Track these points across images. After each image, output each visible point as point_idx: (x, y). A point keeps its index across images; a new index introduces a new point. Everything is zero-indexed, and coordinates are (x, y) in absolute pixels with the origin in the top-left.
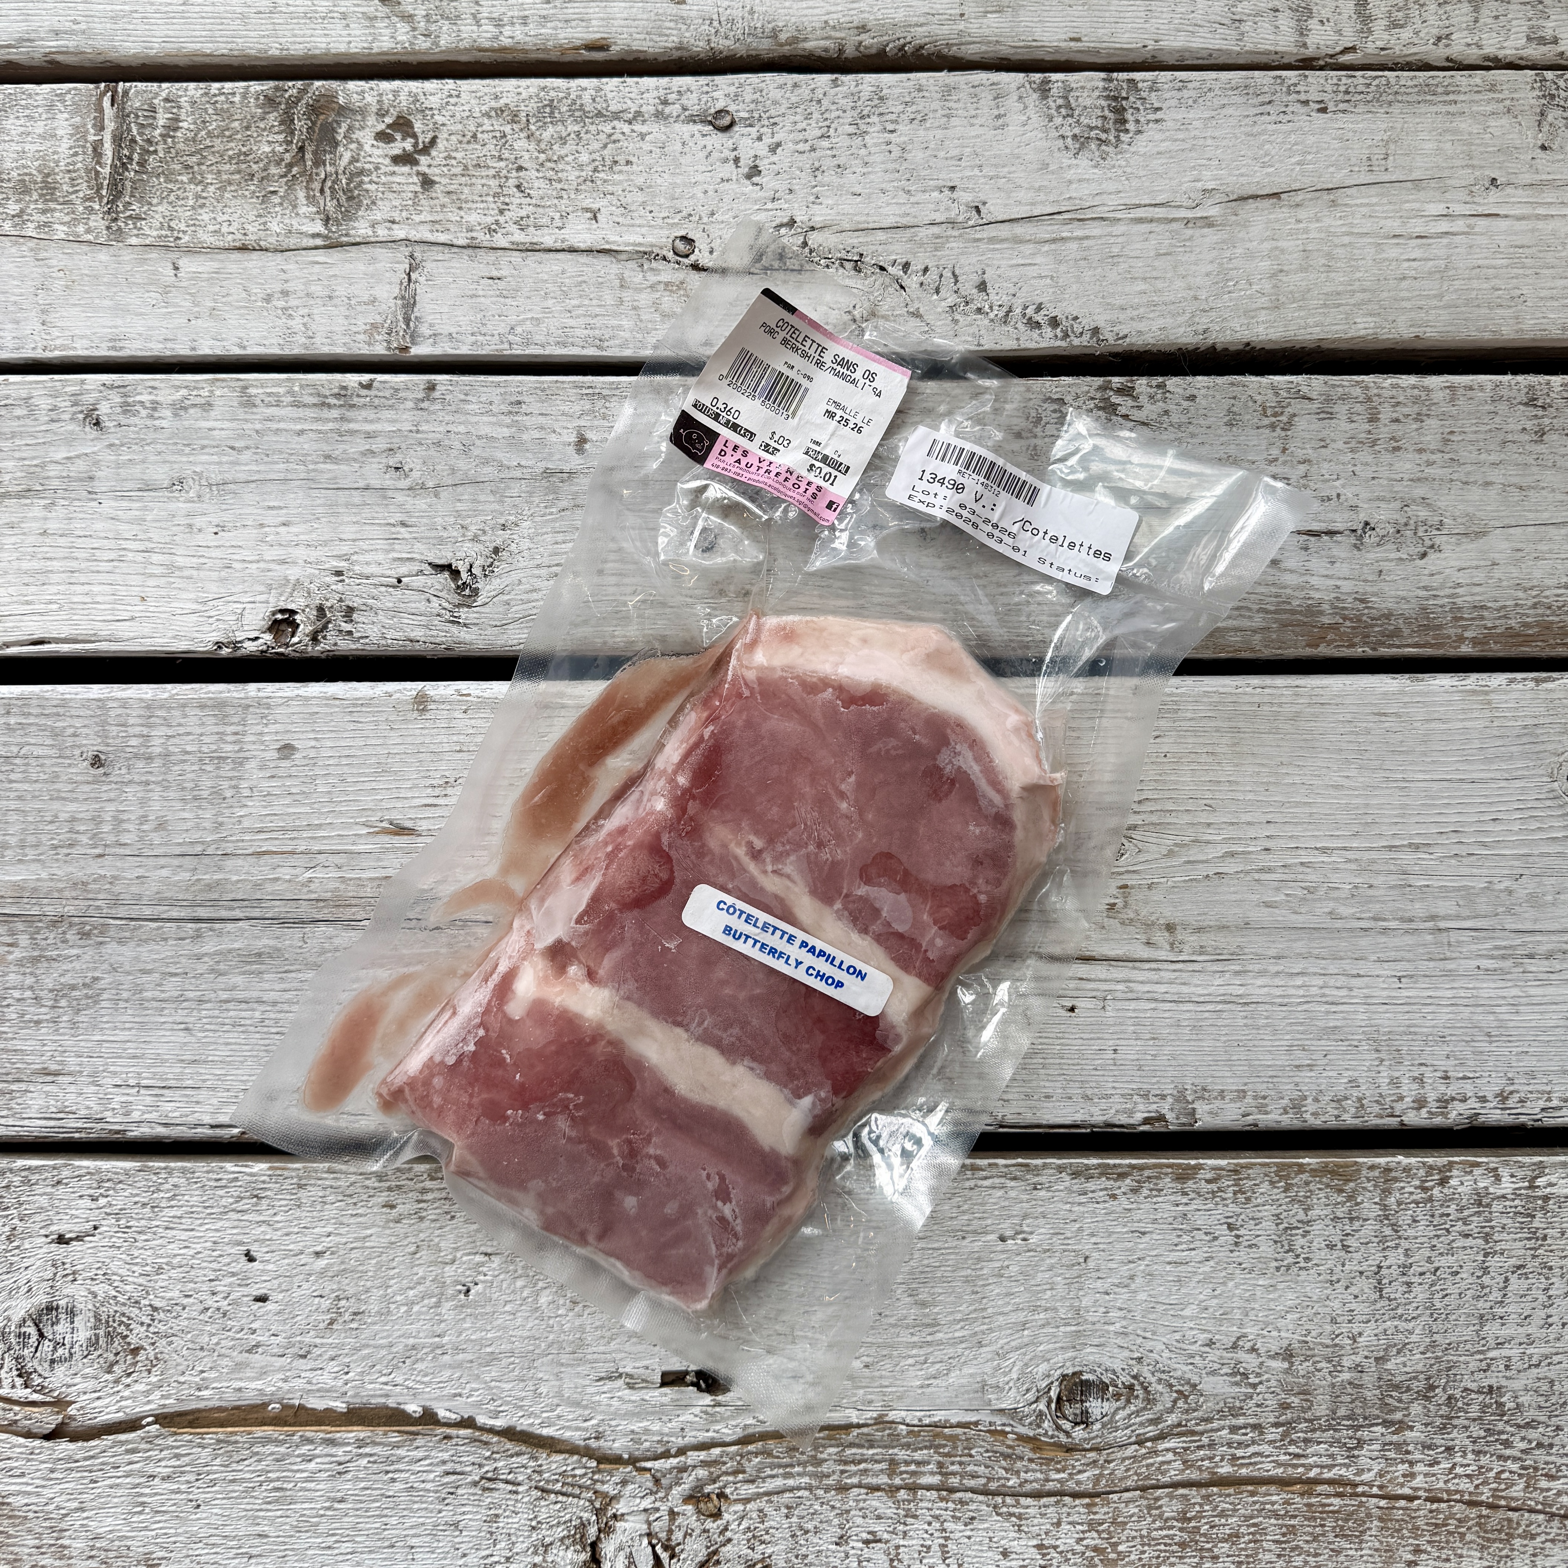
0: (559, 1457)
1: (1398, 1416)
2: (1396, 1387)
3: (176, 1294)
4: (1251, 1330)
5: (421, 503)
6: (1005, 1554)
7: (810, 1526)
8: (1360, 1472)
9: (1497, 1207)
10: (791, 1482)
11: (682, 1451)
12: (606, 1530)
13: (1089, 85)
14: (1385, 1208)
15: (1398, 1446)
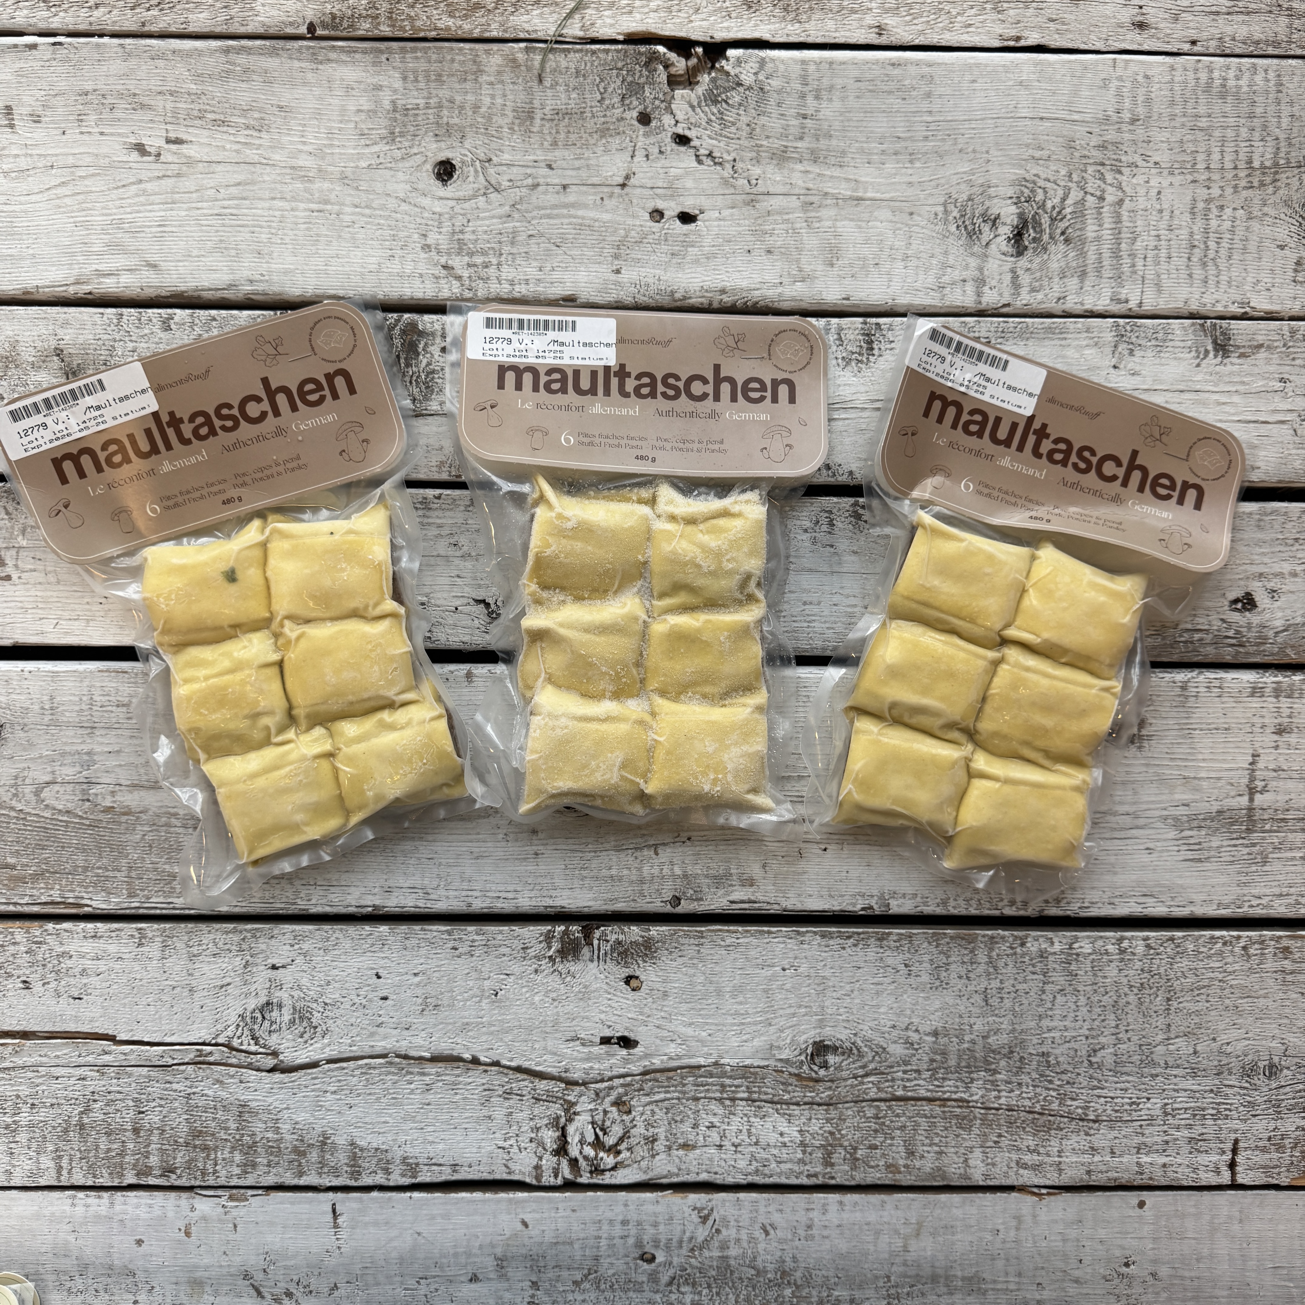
0: (545, 1082)
1: (993, 1067)
2: (993, 1051)
3: (337, 996)
4: (915, 1020)
5: (469, 564)
6: (781, 1134)
7: (678, 1118)
8: (972, 1095)
9: (1051, 958)
10: (668, 1096)
11: (610, 1079)
12: (570, 1120)
13: (853, 327)
14: (990, 957)
15: (992, 1082)
